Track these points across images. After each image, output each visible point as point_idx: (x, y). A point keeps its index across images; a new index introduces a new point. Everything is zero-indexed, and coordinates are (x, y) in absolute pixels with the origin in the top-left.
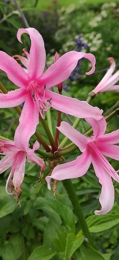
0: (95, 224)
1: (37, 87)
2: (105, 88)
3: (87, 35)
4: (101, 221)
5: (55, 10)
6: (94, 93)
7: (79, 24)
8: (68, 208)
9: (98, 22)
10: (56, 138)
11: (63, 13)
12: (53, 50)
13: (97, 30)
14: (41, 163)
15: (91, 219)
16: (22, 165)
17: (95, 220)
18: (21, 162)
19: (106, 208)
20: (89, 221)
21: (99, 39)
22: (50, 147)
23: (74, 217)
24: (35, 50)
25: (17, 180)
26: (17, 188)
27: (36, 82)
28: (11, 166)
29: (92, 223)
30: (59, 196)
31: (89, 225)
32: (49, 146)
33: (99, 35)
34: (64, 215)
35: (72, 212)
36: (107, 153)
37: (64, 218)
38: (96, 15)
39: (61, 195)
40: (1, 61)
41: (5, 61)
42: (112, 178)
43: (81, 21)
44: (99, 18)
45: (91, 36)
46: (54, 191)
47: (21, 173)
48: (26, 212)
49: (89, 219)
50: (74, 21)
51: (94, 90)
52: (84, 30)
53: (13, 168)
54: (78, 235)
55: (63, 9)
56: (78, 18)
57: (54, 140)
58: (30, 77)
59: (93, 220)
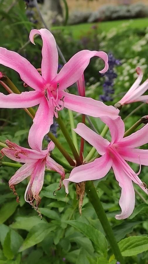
0: (129, 248)
1: (53, 90)
2: (132, 99)
3: (130, 61)
4: (135, 244)
5: (95, 36)
6: (120, 104)
7: (121, 50)
8: (99, 232)
9: (142, 46)
10: (80, 151)
11: (104, 38)
12: (92, 79)
13: (141, 54)
14: (60, 170)
15: (124, 242)
16: (41, 174)
17: (128, 244)
18: (40, 171)
19: (127, 211)
20: (122, 244)
21: (143, 64)
22: (75, 161)
23: (106, 242)
24: (47, 50)
25: (36, 189)
26: (35, 195)
27: (52, 85)
28: (30, 175)
29: (125, 246)
30: (92, 222)
31: (122, 249)
32: (73, 160)
33: (143, 60)
34: (95, 239)
35: (105, 237)
36: (128, 157)
37: (96, 243)
38: (140, 39)
39: (93, 221)
40: (14, 61)
41: (17, 62)
42: (132, 181)
43: (123, 46)
44: (143, 42)
45: (135, 62)
46: (80, 208)
47: (40, 181)
48: (56, 242)
49: (122, 243)
50: (116, 47)
51: (120, 101)
52: (127, 55)
53: (32, 176)
54: (110, 260)
55: (103, 34)
56: (121, 43)
57: (78, 154)
58: (45, 80)
59: (126, 244)
